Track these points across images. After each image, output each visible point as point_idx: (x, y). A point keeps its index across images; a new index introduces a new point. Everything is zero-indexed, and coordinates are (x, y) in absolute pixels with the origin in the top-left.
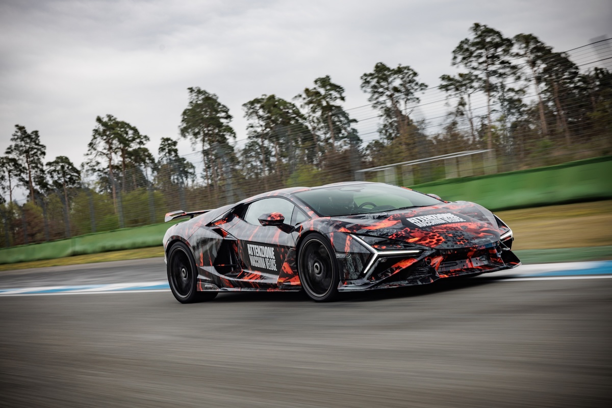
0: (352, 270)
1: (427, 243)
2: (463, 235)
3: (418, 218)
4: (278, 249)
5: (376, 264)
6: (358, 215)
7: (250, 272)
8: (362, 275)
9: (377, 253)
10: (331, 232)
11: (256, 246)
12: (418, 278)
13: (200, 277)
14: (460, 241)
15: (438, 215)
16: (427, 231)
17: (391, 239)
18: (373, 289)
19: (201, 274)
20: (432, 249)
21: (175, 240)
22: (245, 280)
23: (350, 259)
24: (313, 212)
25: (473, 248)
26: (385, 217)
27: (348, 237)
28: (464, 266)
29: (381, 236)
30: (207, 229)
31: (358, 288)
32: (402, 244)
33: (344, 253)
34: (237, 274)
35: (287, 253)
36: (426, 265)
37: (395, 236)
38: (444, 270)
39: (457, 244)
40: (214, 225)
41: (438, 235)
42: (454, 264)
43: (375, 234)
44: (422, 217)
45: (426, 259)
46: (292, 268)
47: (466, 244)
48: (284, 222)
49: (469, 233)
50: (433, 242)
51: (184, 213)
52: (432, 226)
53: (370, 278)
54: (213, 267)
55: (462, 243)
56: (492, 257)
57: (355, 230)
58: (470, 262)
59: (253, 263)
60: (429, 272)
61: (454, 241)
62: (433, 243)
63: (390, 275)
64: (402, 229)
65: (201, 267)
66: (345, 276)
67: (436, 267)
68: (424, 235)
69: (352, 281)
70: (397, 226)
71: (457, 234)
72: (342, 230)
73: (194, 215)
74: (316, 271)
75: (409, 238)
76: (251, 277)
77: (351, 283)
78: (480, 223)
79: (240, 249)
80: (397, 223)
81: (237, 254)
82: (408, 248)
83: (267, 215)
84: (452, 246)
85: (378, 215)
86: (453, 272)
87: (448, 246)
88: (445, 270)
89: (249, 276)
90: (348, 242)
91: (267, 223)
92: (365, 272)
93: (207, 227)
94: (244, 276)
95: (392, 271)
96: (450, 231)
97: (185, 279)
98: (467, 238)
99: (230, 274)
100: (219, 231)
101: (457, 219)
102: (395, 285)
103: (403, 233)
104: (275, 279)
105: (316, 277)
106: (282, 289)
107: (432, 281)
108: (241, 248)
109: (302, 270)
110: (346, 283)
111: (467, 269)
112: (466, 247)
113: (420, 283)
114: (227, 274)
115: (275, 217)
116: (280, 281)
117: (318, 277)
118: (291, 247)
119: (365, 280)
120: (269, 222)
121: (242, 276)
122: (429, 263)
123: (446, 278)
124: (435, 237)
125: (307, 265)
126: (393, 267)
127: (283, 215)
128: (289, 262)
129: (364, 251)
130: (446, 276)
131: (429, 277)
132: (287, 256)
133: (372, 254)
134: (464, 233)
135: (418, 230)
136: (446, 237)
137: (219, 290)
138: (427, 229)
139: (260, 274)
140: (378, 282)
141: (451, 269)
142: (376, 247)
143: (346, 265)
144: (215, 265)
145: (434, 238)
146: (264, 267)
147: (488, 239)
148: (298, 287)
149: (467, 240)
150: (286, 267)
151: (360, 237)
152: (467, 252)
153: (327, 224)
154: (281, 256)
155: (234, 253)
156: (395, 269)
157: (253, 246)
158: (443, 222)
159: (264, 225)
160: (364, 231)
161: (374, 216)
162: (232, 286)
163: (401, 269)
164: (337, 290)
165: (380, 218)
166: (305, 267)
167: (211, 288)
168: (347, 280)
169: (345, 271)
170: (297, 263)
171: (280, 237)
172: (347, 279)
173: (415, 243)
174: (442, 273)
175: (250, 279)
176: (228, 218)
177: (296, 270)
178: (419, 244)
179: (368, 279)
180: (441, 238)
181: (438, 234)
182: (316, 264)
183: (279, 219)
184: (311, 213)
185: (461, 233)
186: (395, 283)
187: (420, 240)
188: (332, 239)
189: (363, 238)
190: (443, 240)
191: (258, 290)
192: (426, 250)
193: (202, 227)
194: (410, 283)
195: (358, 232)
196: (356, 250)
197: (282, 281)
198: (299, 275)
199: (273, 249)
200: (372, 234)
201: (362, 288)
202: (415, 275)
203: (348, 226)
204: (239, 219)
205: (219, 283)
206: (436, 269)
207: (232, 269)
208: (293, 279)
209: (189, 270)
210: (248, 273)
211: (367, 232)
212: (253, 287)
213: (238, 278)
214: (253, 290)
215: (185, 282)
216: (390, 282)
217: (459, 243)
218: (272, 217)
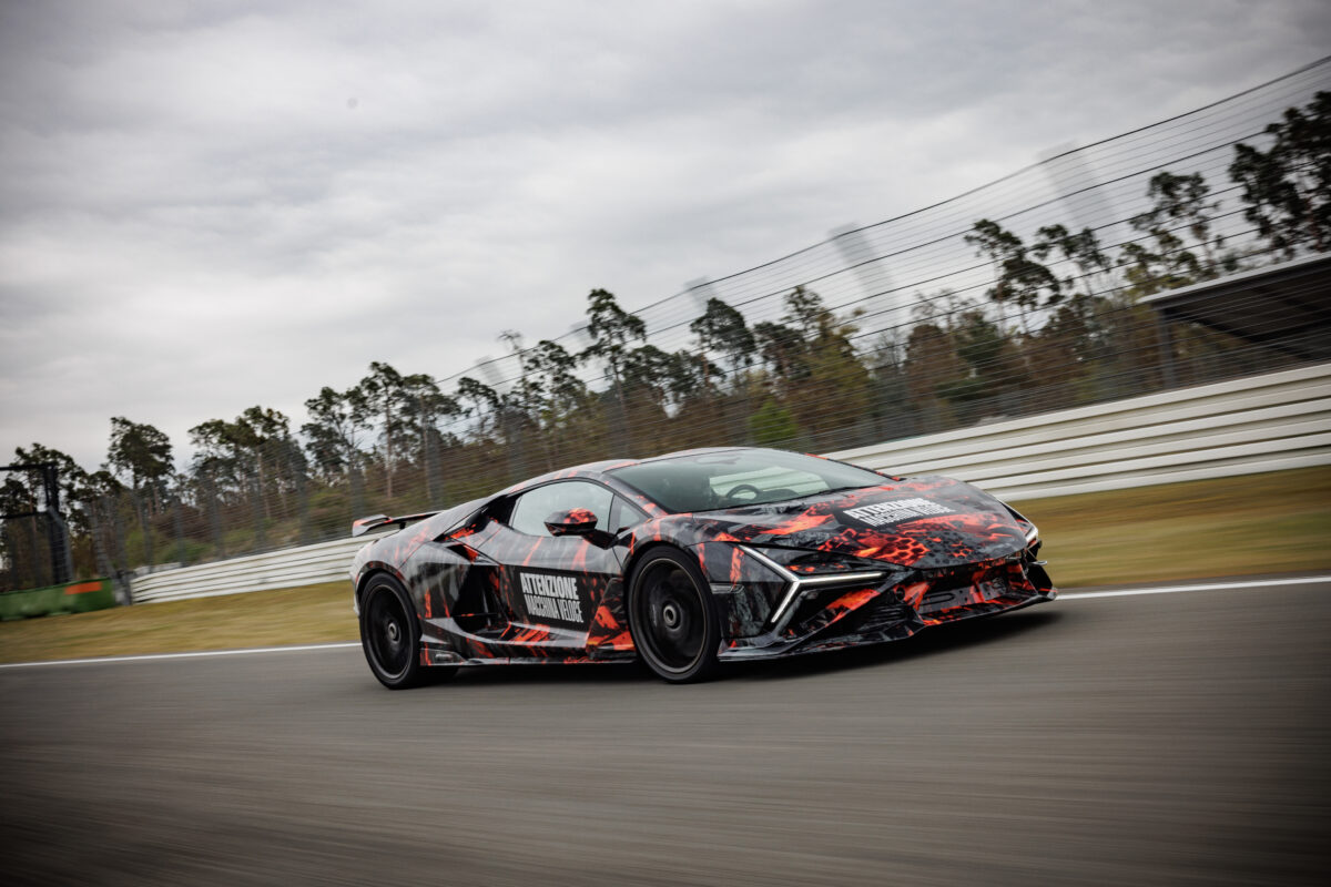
0: (747, 618)
1: (895, 558)
2: (961, 539)
3: (865, 508)
4: (584, 581)
5: (797, 603)
6: (745, 508)
7: (527, 626)
8: (768, 627)
9: (797, 582)
10: (698, 542)
11: (538, 577)
12: (881, 628)
13: (425, 638)
14: (957, 552)
15: (900, 502)
16: (890, 533)
17: (821, 552)
18: (793, 654)
19: (427, 634)
20: (907, 569)
21: (374, 570)
22: (519, 642)
23: (743, 594)
24: (653, 505)
25: (985, 563)
26: (800, 510)
27: (736, 551)
28: (966, 599)
29: (801, 547)
30: (438, 547)
31: (762, 654)
32: (845, 561)
33: (729, 583)
34: (500, 631)
35: (604, 588)
36: (896, 602)
37: (830, 547)
38: (929, 609)
39: (952, 556)
40: (450, 540)
41: (913, 541)
42: (948, 597)
43: (789, 543)
44: (871, 507)
45: (895, 590)
46: (616, 616)
47: (970, 557)
48: (598, 527)
49: (970, 535)
50: (905, 554)
51: (387, 519)
52: (896, 523)
53: (784, 633)
54: (451, 620)
55: (962, 554)
56: (1013, 581)
57: (748, 536)
58: (978, 590)
59: (533, 609)
60: (901, 616)
61: (946, 551)
62: (908, 557)
63: (827, 625)
64: (840, 530)
65: (428, 621)
66: (731, 630)
67: (914, 604)
68: (886, 542)
69: (747, 640)
70: (830, 526)
71: (947, 536)
72: (722, 537)
73: (408, 522)
74: (669, 622)
75: (857, 549)
76: (528, 636)
77: (746, 644)
78: (982, 514)
79: (504, 582)
80: (828, 520)
81: (498, 592)
82: (858, 569)
83: (562, 514)
84: (944, 561)
85: (785, 505)
86: (948, 614)
87: (937, 562)
88: (931, 610)
89: (524, 634)
90: (736, 562)
91: (563, 530)
92: (774, 620)
93: (437, 544)
94: (515, 634)
95: (830, 617)
96: (934, 532)
97: (395, 643)
98: (970, 545)
99: (485, 630)
100: (460, 550)
101: (937, 508)
102: (838, 644)
103: (845, 539)
104: (581, 640)
105: (667, 633)
106: (596, 659)
107: (911, 633)
108: (507, 580)
109: (637, 622)
110: (734, 643)
111: (974, 606)
112: (972, 561)
113: (887, 639)
114: (479, 632)
115: (578, 518)
116: (591, 643)
117: (675, 634)
118: (613, 575)
119: (775, 636)
120: (566, 527)
121: (512, 634)
122: (901, 596)
123: (937, 626)
124: (909, 544)
125: (648, 609)
126: (831, 607)
127: (594, 512)
128: (611, 605)
129: (771, 578)
130: (937, 622)
131: (902, 624)
132: (603, 594)
133: (788, 584)
134: (962, 535)
135: (872, 533)
136: (929, 544)
137: (465, 663)
138: (889, 529)
139: (546, 629)
140: (802, 639)
141: (944, 607)
142: (795, 568)
143: (733, 607)
144: (455, 615)
145: (907, 547)
146: (555, 617)
147: (1008, 545)
148: (629, 654)
149: (971, 548)
150: (604, 616)
151: (760, 549)
152: (972, 573)
153: (690, 527)
154: (592, 594)
155: (492, 592)
156: (834, 612)
157: (533, 576)
158: (915, 514)
159: (557, 535)
160: (765, 537)
161: (777, 508)
162: (490, 655)
163: (848, 612)
164: (717, 659)
165: (789, 511)
166: (644, 614)
167: (447, 660)
168: (737, 638)
169: (731, 619)
170: (625, 608)
171: (588, 557)
172: (737, 636)
173: (872, 558)
174: (926, 615)
175: (529, 640)
176: (477, 524)
177: (624, 621)
178: (880, 560)
179: (780, 634)
180: (920, 545)
181: (914, 537)
182: (669, 608)
183: (586, 520)
184: (649, 508)
185: (955, 534)
186: (837, 640)
187: (880, 552)
188: (702, 557)
189: (765, 551)
190: (926, 550)
191: (545, 662)
192: (895, 571)
193: (426, 542)
194: (866, 639)
195: (753, 541)
196: (754, 578)
197: (596, 643)
198: (630, 630)
199: (574, 580)
200: (784, 544)
201: (770, 653)
202: (873, 623)
203: (732, 529)
204: (499, 526)
205: (465, 649)
206: (915, 608)
207: (489, 624)
208: (619, 638)
209: (402, 624)
210: (522, 629)
211: (773, 539)
212: (533, 656)
213: (503, 639)
214: (534, 661)
215: (396, 649)
216: (825, 638)
217: (956, 555)
218: (573, 518)
